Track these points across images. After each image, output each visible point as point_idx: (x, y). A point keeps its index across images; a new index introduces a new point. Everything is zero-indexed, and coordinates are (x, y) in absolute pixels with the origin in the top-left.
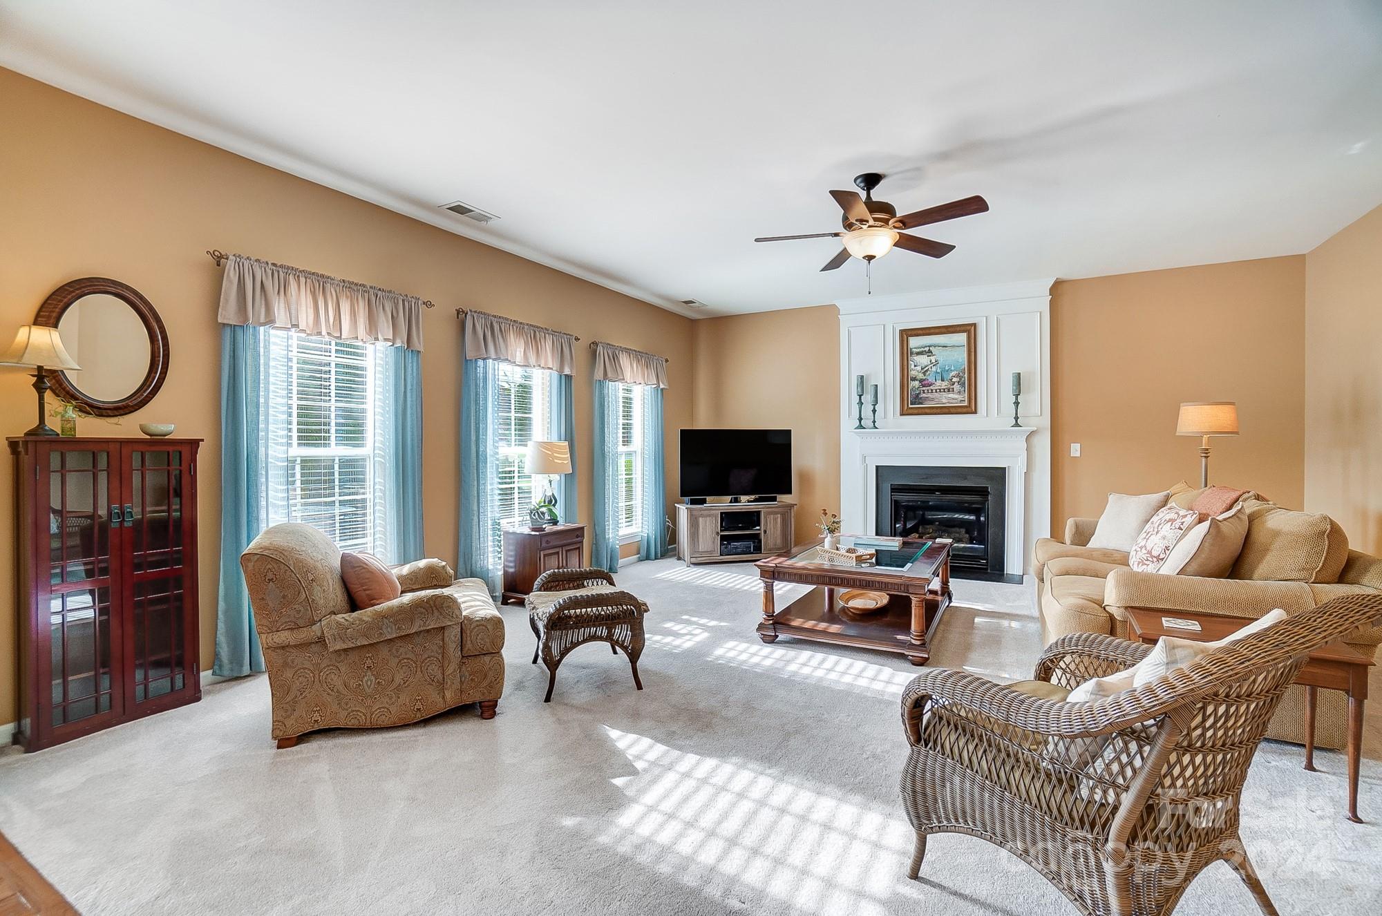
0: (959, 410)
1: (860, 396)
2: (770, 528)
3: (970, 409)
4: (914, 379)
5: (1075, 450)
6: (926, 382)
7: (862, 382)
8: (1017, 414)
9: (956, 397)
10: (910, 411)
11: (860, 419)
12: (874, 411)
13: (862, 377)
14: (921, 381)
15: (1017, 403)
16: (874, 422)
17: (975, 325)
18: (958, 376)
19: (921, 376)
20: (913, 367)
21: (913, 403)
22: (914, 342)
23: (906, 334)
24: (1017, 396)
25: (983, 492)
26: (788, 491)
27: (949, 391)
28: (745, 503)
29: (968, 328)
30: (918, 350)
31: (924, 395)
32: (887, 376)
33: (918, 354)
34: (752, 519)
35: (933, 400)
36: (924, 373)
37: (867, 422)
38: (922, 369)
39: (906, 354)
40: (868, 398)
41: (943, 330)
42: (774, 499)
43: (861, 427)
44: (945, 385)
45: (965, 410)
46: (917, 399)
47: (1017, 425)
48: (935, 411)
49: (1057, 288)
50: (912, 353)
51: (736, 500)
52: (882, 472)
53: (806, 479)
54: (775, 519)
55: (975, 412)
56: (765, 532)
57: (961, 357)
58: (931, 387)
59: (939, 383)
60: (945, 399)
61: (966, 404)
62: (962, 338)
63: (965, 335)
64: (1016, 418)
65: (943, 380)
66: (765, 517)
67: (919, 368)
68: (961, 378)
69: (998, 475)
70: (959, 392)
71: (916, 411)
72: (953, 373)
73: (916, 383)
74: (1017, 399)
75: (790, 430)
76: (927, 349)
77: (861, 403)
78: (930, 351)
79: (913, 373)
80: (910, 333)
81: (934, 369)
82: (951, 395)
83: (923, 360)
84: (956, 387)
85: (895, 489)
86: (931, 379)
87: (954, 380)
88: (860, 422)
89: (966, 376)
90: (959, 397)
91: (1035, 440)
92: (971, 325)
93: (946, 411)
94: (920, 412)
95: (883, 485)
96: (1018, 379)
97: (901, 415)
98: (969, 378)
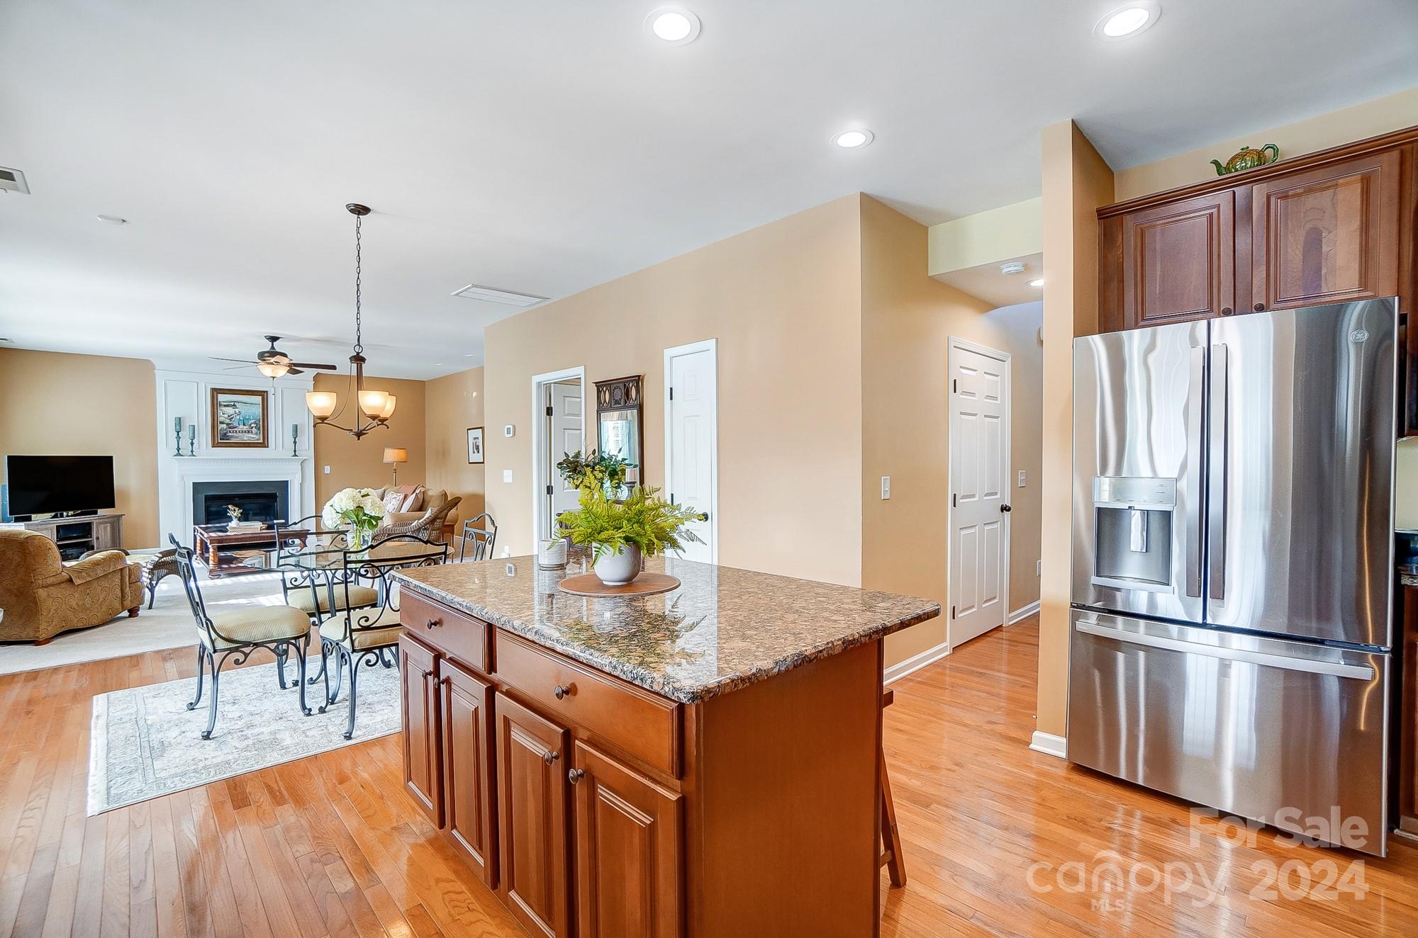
0: (256, 445)
1: (178, 432)
2: (102, 534)
3: (264, 444)
4: (222, 423)
5: (327, 469)
6: (232, 425)
7: (180, 422)
8: (295, 448)
9: (254, 437)
10: (220, 445)
11: (178, 449)
12: (192, 444)
13: (180, 419)
14: (227, 424)
15: (295, 442)
16: (192, 451)
17: (268, 392)
18: (255, 423)
19: (228, 421)
20: (221, 414)
21: (222, 439)
22: (222, 398)
23: (216, 392)
24: (295, 438)
25: (274, 496)
26: (111, 504)
27: (249, 432)
29: (262, 393)
30: (223, 403)
31: (230, 434)
32: (200, 416)
33: (225, 406)
35: (237, 437)
36: (230, 419)
38: (229, 416)
39: (215, 405)
40: (186, 434)
41: (245, 393)
43: (179, 454)
44: (245, 428)
45: (260, 445)
46: (224, 436)
47: (295, 455)
48: (239, 445)
49: (317, 377)
50: (220, 405)
52: (197, 487)
54: (106, 528)
55: (268, 447)
56: (98, 538)
57: (258, 411)
58: (236, 429)
59: (241, 426)
60: (246, 438)
61: (260, 441)
62: (258, 399)
63: (260, 397)
64: (295, 451)
65: (244, 425)
66: (97, 527)
67: (226, 416)
68: (257, 424)
69: (284, 485)
70: (257, 434)
71: (223, 445)
72: (252, 421)
73: (225, 426)
74: (295, 440)
75: (111, 457)
76: (232, 404)
77: (178, 438)
78: (234, 405)
79: (221, 419)
80: (218, 391)
81: (238, 417)
82: (250, 435)
83: (230, 410)
84: (254, 430)
85: (208, 498)
86: (235, 424)
87: (253, 425)
88: (178, 451)
89: (261, 423)
90: (257, 437)
91: (306, 464)
92: (264, 392)
93: (247, 445)
94: (228, 445)
95: (199, 495)
96: (296, 427)
97: (213, 447)
98: (263, 425)
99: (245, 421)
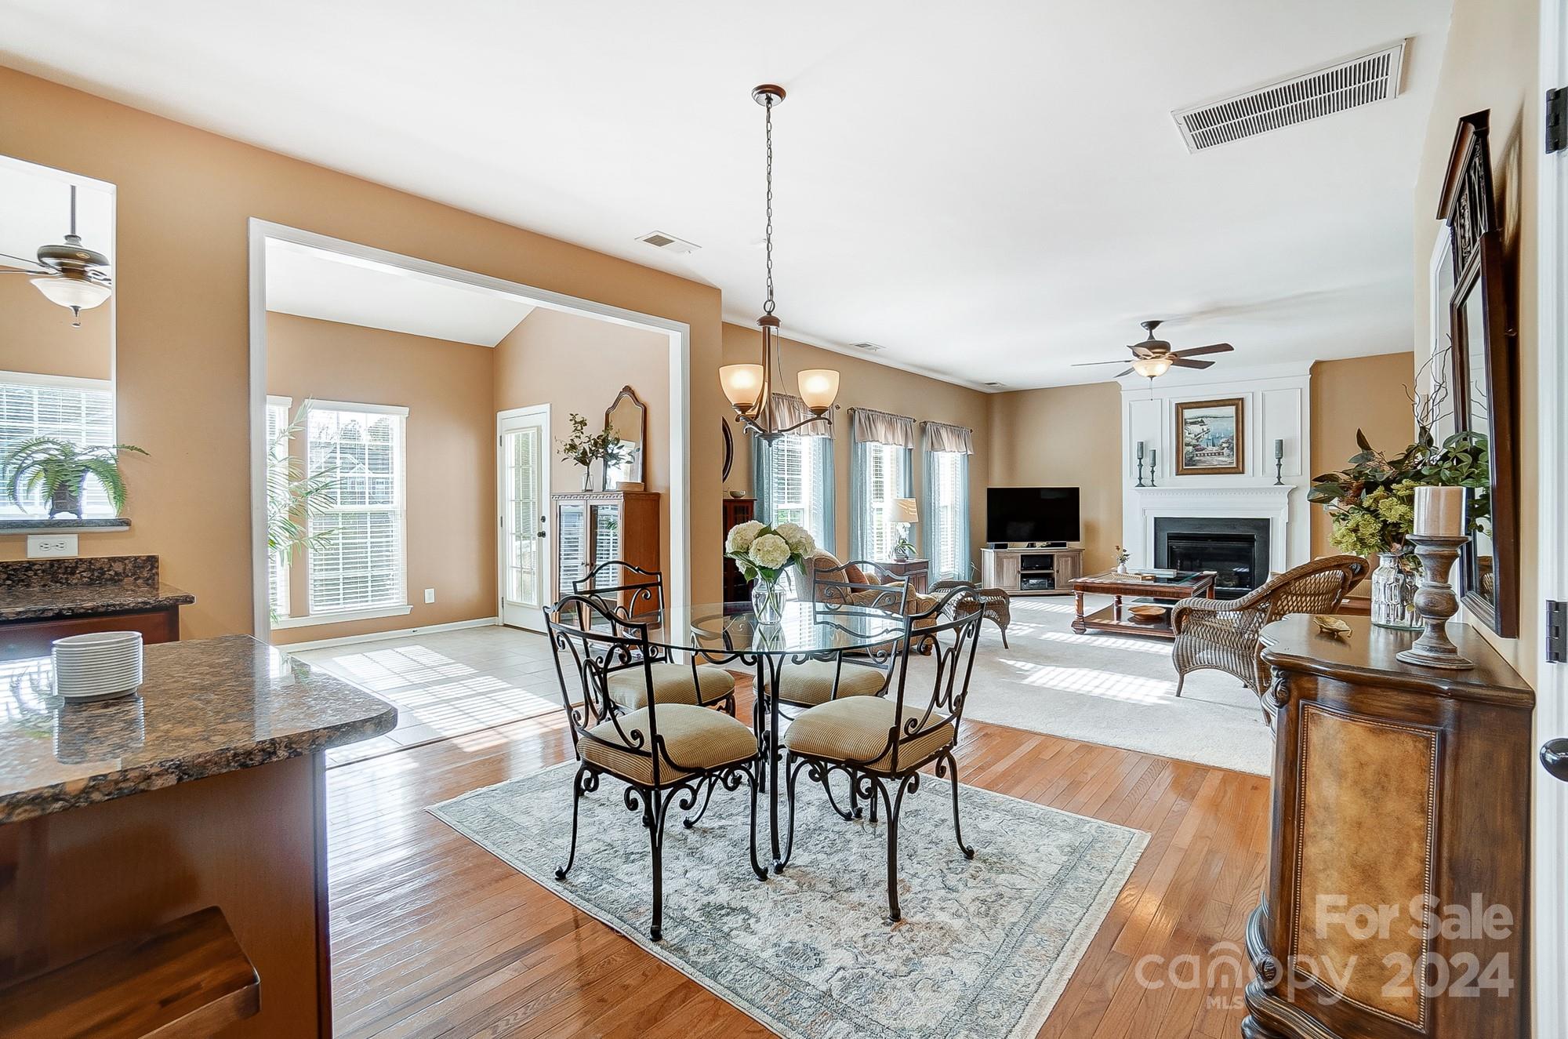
0: (1228, 471)
1: (1140, 459)
2: (1061, 568)
3: (1238, 469)
4: (1188, 445)
6: (1199, 447)
7: (1142, 447)
8: (1279, 474)
9: (1226, 460)
10: (1186, 472)
11: (1140, 479)
12: (1153, 472)
13: (1142, 443)
14: (1194, 446)
15: (1279, 465)
16: (1153, 481)
17: (1242, 399)
18: (1227, 442)
19: (1194, 442)
20: (1187, 434)
21: (1187, 465)
22: (1189, 414)
23: (1181, 407)
24: (1280, 459)
25: (1250, 539)
26: (1076, 538)
27: (1219, 454)
28: (1040, 548)
29: (1236, 402)
30: (1191, 421)
31: (1197, 458)
32: (1164, 442)
33: (1192, 423)
34: (1046, 561)
35: (1205, 462)
36: (1197, 440)
37: (1147, 481)
38: (1195, 436)
39: (1180, 423)
40: (1147, 461)
41: (1215, 404)
42: (1064, 545)
43: (1140, 485)
44: (1215, 449)
45: (1233, 471)
46: (1191, 461)
47: (1279, 483)
48: (1207, 471)
49: (1317, 369)
50: (1186, 423)
51: (1032, 546)
52: (1159, 523)
53: (1092, 529)
54: (1066, 562)
55: (1243, 473)
56: (1058, 572)
57: (1231, 426)
58: (1204, 452)
59: (1210, 448)
60: (1216, 461)
61: (1234, 465)
62: (1231, 411)
63: (1234, 407)
64: (1279, 477)
65: (1214, 446)
66: (1058, 560)
67: (1192, 436)
68: (1230, 443)
69: (1263, 525)
70: (1229, 456)
71: (1190, 472)
72: (1223, 440)
73: (1190, 449)
74: (1279, 461)
75: (1078, 489)
76: (1200, 420)
77: (1141, 465)
78: (1202, 421)
79: (1187, 440)
80: (1184, 406)
81: (1206, 436)
82: (1221, 458)
83: (1197, 429)
84: (1226, 451)
85: (1171, 537)
86: (1203, 445)
87: (1224, 445)
88: (1140, 480)
89: (1235, 442)
90: (1228, 460)
91: (1296, 495)
92: (1239, 399)
93: (1217, 471)
94: (1194, 472)
95: (1161, 533)
96: (1280, 444)
97: (1177, 475)
98: (1238, 445)
99: (1216, 441)
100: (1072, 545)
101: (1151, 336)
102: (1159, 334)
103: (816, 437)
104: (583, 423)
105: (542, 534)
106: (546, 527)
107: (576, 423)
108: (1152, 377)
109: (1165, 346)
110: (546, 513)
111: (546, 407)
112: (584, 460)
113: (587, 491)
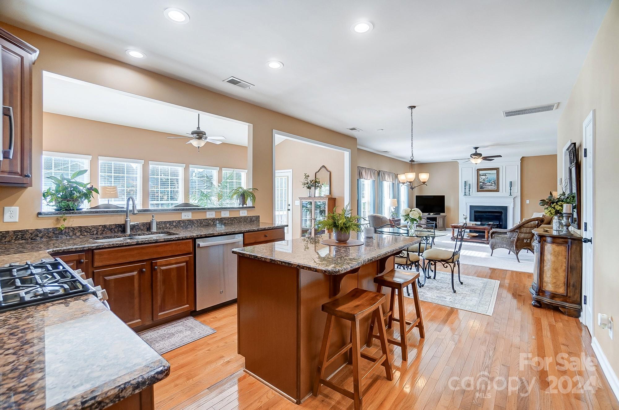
0: (494, 191)
1: (465, 187)
2: (440, 222)
3: (497, 190)
4: (481, 182)
5: (528, 202)
7: (466, 183)
9: (493, 187)
10: (480, 191)
11: (465, 193)
12: (469, 191)
13: (466, 181)
14: (483, 183)
15: (511, 189)
16: (469, 194)
17: (499, 168)
19: (483, 181)
20: (480, 179)
21: (481, 188)
22: (481, 172)
23: (479, 170)
24: (511, 187)
25: (501, 213)
26: (444, 212)
27: (491, 185)
28: (432, 215)
29: (497, 169)
31: (484, 186)
32: (473, 181)
33: (482, 175)
34: (434, 219)
35: (486, 188)
37: (467, 194)
39: (478, 175)
40: (467, 187)
41: (490, 169)
42: (440, 214)
43: (465, 195)
45: (496, 191)
46: (482, 188)
47: (511, 195)
48: (487, 191)
49: (523, 159)
50: (480, 175)
51: (430, 214)
52: (471, 207)
53: (449, 209)
54: (441, 219)
55: (499, 191)
56: (438, 223)
57: (495, 176)
58: (486, 184)
59: (488, 183)
60: (490, 188)
61: (496, 189)
62: (496, 171)
64: (511, 193)
65: (489, 183)
66: (438, 219)
67: (482, 179)
68: (495, 182)
69: (505, 208)
70: (494, 186)
71: (481, 191)
72: (492, 181)
73: (482, 183)
75: (444, 196)
76: (485, 174)
77: (465, 189)
78: (485, 175)
81: (487, 180)
83: (484, 177)
84: (493, 185)
85: (475, 212)
86: (486, 182)
87: (493, 183)
89: (496, 182)
90: (494, 187)
91: (516, 199)
93: (490, 191)
94: (483, 191)
95: (472, 211)
96: (511, 183)
97: (477, 192)
98: (497, 182)
99: (490, 181)
100: (442, 214)
101: (476, 152)
102: (479, 151)
103: (371, 180)
104: (308, 176)
105: (289, 210)
106: (290, 208)
107: (306, 176)
108: (476, 164)
109: (480, 155)
110: (290, 203)
111: (291, 170)
112: (309, 188)
113: (309, 197)
